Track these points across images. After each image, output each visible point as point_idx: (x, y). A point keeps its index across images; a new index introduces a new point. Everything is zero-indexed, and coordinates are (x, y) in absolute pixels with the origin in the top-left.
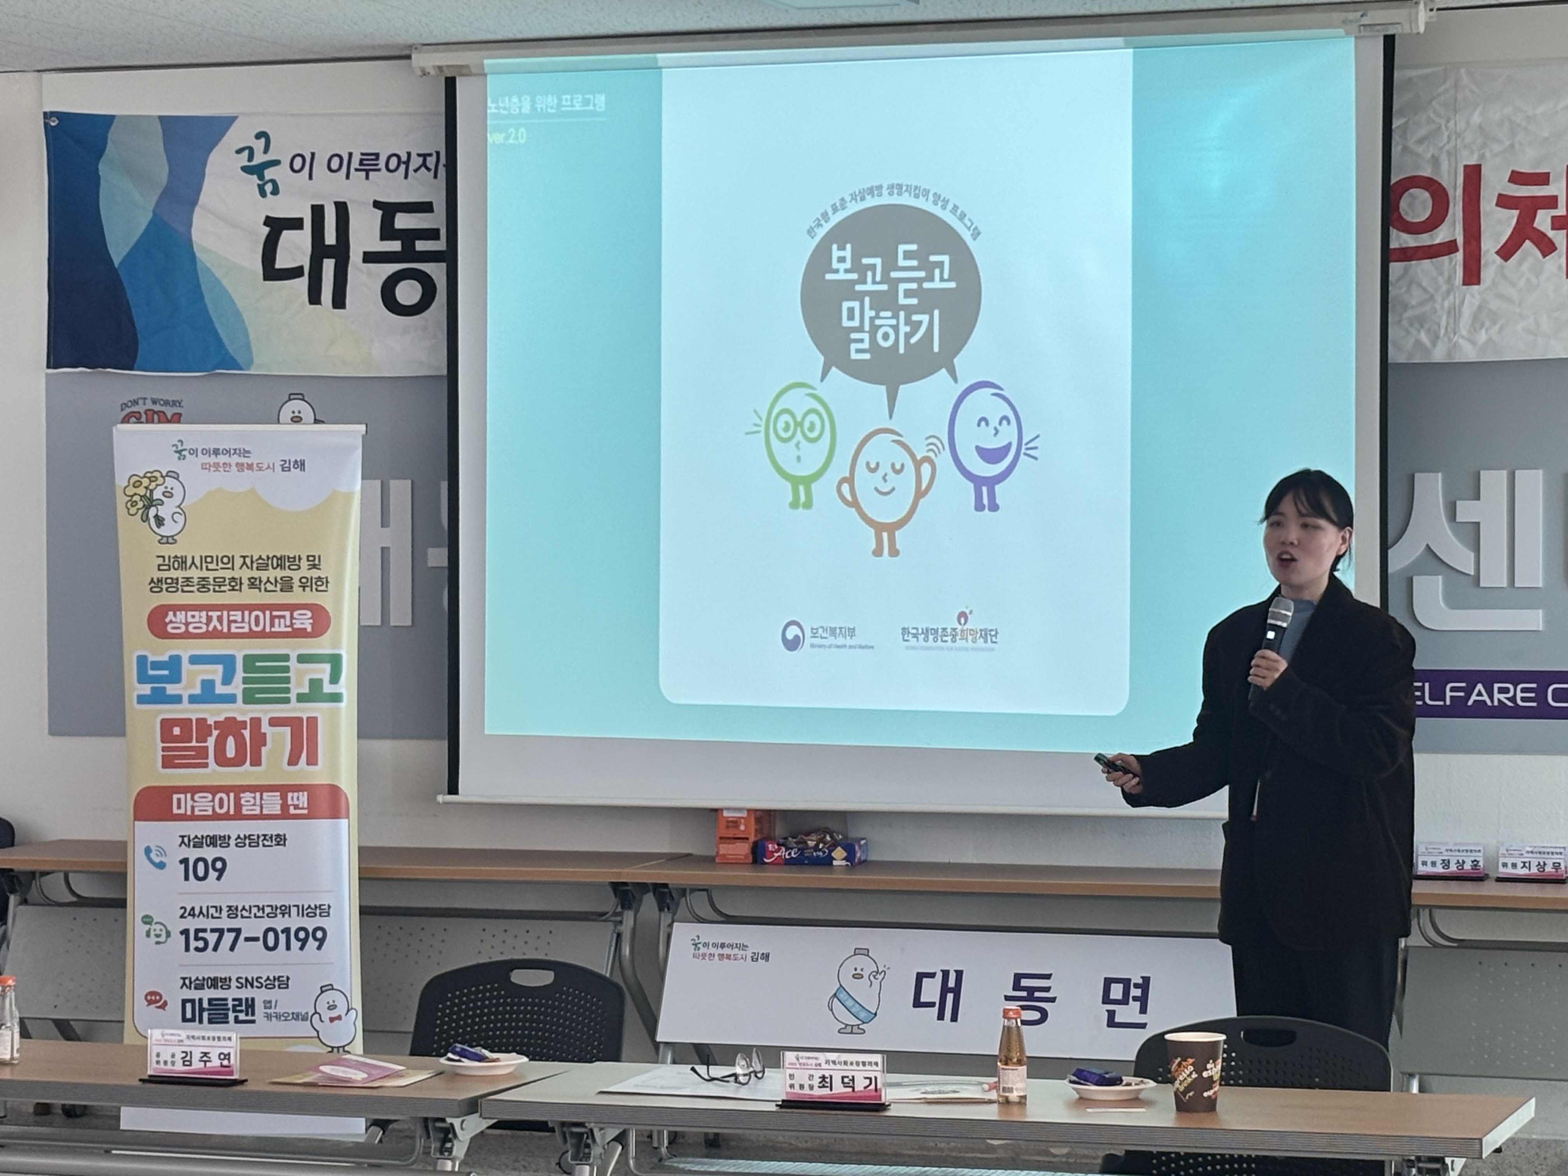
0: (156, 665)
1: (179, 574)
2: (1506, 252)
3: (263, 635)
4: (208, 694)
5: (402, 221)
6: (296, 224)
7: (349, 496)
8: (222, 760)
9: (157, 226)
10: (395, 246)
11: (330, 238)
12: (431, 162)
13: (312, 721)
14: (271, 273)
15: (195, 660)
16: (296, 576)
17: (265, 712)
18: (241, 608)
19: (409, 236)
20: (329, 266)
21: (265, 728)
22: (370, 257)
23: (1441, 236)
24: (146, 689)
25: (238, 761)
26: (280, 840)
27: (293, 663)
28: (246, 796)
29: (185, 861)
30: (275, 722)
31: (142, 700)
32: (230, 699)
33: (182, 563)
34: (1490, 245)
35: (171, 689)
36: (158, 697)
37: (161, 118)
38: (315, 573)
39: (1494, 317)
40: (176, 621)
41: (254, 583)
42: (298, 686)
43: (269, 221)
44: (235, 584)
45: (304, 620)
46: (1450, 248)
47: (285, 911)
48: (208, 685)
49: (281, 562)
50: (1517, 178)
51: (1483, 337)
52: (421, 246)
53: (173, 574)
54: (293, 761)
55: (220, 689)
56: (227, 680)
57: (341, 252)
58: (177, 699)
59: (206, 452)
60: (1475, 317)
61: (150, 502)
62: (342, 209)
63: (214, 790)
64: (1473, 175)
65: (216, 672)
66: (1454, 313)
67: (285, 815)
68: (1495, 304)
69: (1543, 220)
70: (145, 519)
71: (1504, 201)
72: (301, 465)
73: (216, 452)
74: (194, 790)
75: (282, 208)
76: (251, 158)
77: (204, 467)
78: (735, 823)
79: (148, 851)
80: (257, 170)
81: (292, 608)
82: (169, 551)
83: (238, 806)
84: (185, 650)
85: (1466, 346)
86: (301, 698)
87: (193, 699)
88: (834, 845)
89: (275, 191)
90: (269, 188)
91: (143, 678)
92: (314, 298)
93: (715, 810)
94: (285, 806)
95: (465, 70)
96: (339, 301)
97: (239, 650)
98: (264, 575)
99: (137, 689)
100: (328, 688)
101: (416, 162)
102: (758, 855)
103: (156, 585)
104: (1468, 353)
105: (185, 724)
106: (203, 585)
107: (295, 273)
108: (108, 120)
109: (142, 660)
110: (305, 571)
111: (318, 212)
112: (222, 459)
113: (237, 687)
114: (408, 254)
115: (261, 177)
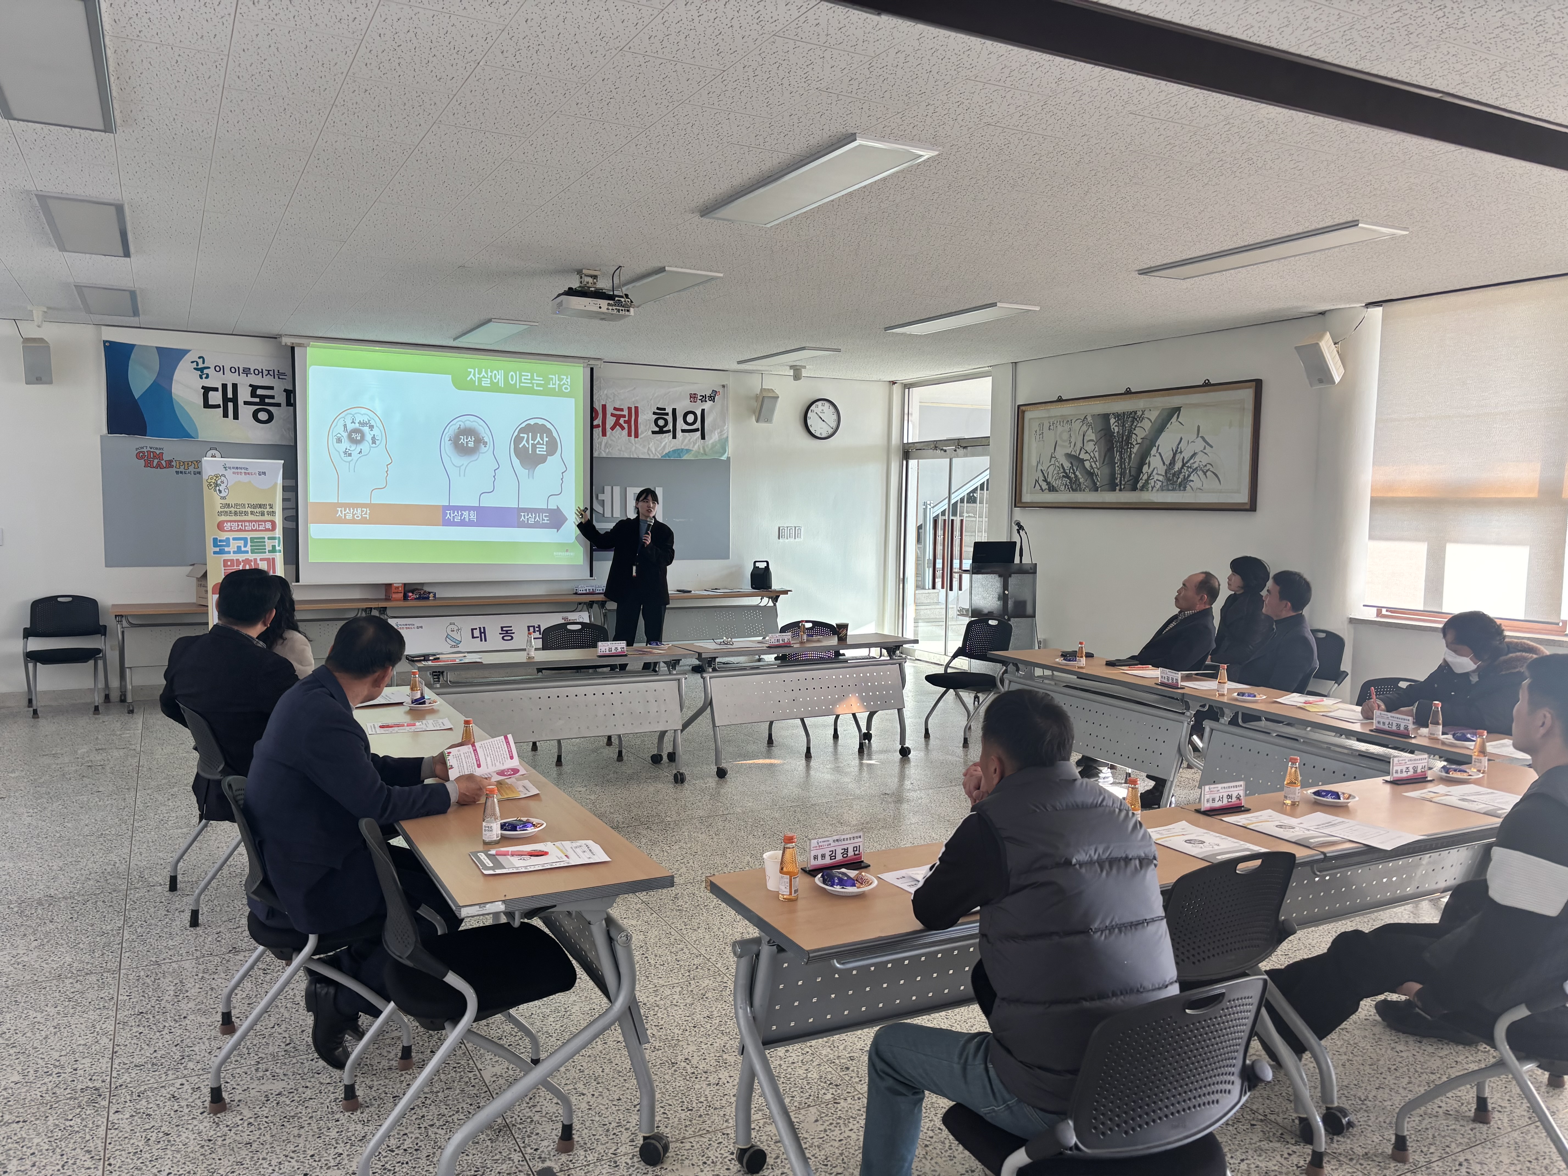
0: (220, 541)
1: (228, 510)
2: (613, 428)
3: (256, 530)
4: (239, 551)
5: (259, 392)
6: (216, 389)
9: (155, 385)
10: (257, 400)
11: (230, 395)
12: (271, 373)
13: (273, 559)
14: (207, 405)
15: (234, 539)
16: (263, 510)
17: (259, 556)
18: (249, 521)
19: (263, 398)
20: (230, 405)
21: (259, 562)
22: (246, 403)
23: (596, 423)
24: (217, 549)
27: (266, 540)
30: (261, 560)
31: (215, 553)
32: (247, 552)
33: (228, 505)
34: (608, 426)
35: (226, 549)
36: (221, 552)
37: (157, 348)
38: (271, 510)
39: (610, 445)
40: (227, 526)
41: (252, 513)
42: (268, 547)
43: (203, 387)
44: (246, 513)
45: (269, 526)
46: (598, 426)
48: (239, 547)
49: (260, 506)
50: (615, 409)
51: (607, 450)
52: (267, 400)
53: (225, 510)
55: (243, 549)
56: (245, 546)
57: (235, 400)
58: (229, 552)
59: (234, 468)
60: (606, 445)
61: (217, 485)
62: (235, 386)
64: (604, 407)
65: (241, 543)
66: (600, 443)
68: (610, 442)
69: (622, 421)
70: (215, 490)
71: (612, 415)
72: (264, 473)
73: (237, 468)
75: (208, 383)
76: (197, 365)
77: (234, 473)
78: (398, 588)
80: (201, 370)
81: (265, 521)
82: (224, 502)
84: (230, 535)
85: (603, 453)
86: (269, 551)
87: (234, 552)
89: (207, 377)
90: (204, 376)
91: (215, 545)
92: (226, 415)
93: (391, 584)
95: (300, 345)
96: (236, 417)
97: (249, 535)
98: (255, 510)
99: (210, 549)
100: (278, 548)
101: (265, 373)
102: (405, 598)
103: (220, 514)
104: (604, 455)
105: (232, 561)
106: (236, 513)
107: (218, 406)
108: (133, 346)
109: (215, 540)
110: (268, 509)
111: (224, 386)
112: (239, 471)
113: (248, 548)
114: (262, 402)
115: (202, 372)
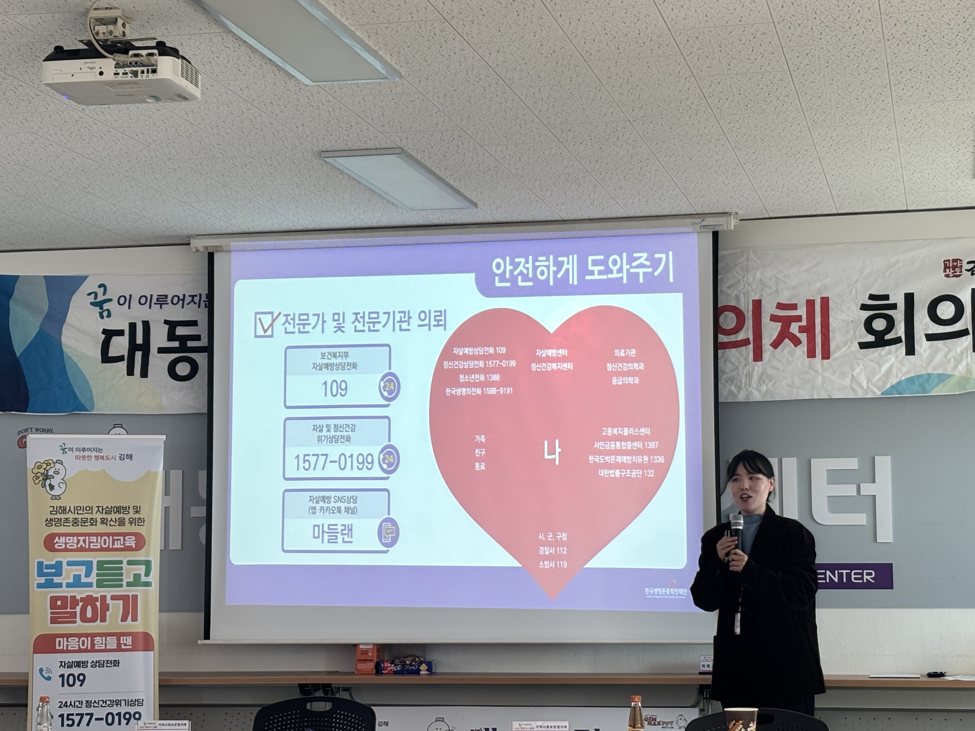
0: (48, 567)
1: (63, 516)
2: (776, 344)
3: (108, 549)
4: (77, 582)
5: (180, 331)
6: (120, 333)
7: (156, 474)
8: (84, 619)
9: (41, 334)
10: (176, 344)
11: (139, 340)
12: (196, 299)
13: (135, 597)
14: (106, 358)
15: (70, 564)
16: (127, 517)
17: (109, 592)
18: (96, 535)
19: (184, 339)
20: (138, 355)
21: (109, 601)
22: (161, 350)
23: (741, 336)
24: (42, 580)
25: (93, 619)
26: (116, 663)
27: (124, 565)
28: (98, 639)
29: (62, 676)
30: (114, 598)
31: (40, 586)
32: (90, 585)
33: (64, 510)
34: (767, 341)
35: (56, 580)
36: (49, 584)
37: (44, 276)
38: (137, 516)
39: (770, 378)
40: (60, 542)
41: (104, 521)
42: (128, 578)
43: (105, 331)
44: (93, 522)
45: (131, 542)
46: (746, 342)
47: (118, 703)
48: (77, 578)
49: (119, 510)
50: (780, 306)
51: (764, 388)
52: (190, 344)
53: (58, 516)
54: (124, 619)
55: (84, 580)
56: (88, 575)
57: (145, 348)
58: (60, 585)
59: (78, 449)
60: (760, 378)
63: (79, 636)
64: (757, 305)
65: (82, 570)
66: (749, 376)
67: (119, 649)
68: (770, 371)
69: (794, 328)
70: (44, 486)
71: (774, 318)
72: (130, 457)
73: (84, 450)
74: (68, 636)
75: (112, 324)
76: (96, 297)
77: (77, 457)
78: (366, 652)
79: (41, 670)
80: (100, 304)
81: (125, 535)
82: (57, 503)
83: (93, 645)
84: (64, 558)
85: (755, 393)
86: (129, 584)
87: (69, 585)
88: (421, 663)
89: (109, 316)
90: (105, 314)
91: (41, 574)
92: (130, 372)
93: (355, 645)
94: (119, 645)
95: (220, 249)
96: (144, 374)
97: (95, 558)
98: (109, 517)
99: (36, 580)
100: (143, 579)
101: (188, 299)
102: (378, 670)
103: (49, 522)
104: (757, 397)
105: (64, 599)
106: (75, 522)
107: (120, 359)
108: (15, 278)
109: (40, 564)
110: (132, 515)
111: (133, 326)
112: (86, 453)
113: (93, 579)
114: (183, 348)
115: (101, 308)
